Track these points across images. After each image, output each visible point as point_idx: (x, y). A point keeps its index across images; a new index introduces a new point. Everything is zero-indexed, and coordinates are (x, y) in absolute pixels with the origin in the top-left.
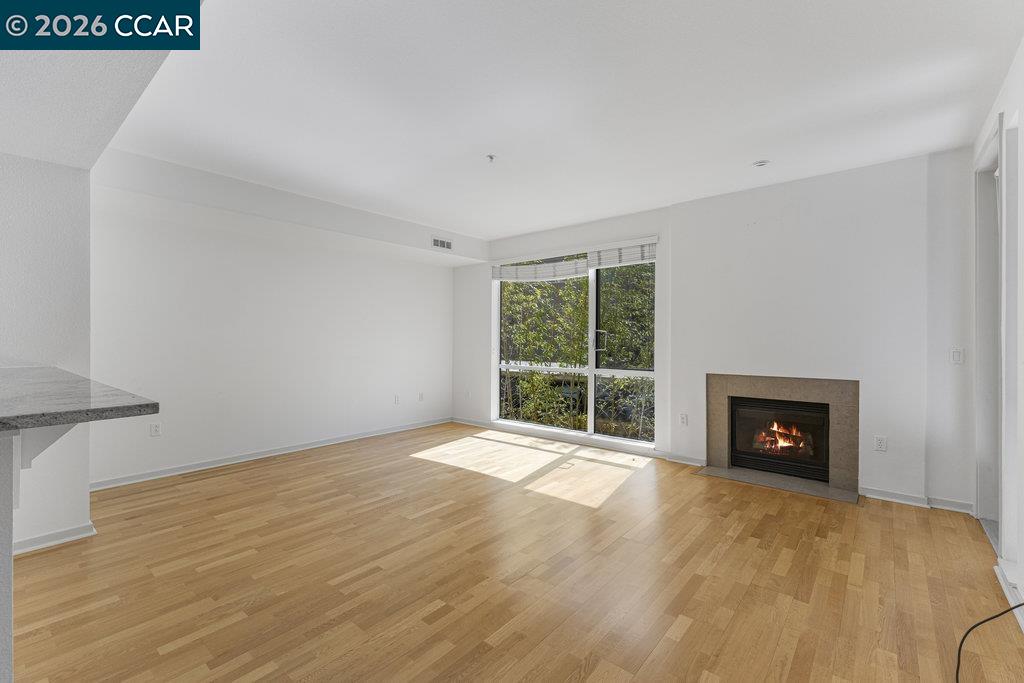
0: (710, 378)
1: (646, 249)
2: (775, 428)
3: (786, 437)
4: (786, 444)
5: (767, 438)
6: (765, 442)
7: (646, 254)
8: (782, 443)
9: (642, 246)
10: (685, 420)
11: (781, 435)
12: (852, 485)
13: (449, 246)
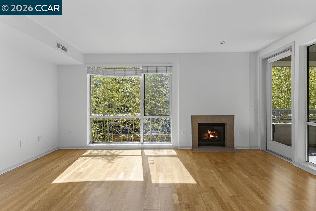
0: (193, 117)
1: (168, 68)
2: (209, 132)
3: (212, 134)
4: (212, 136)
5: (207, 135)
6: (206, 136)
7: (168, 70)
8: (211, 136)
9: (166, 67)
10: (184, 133)
11: (210, 133)
12: (233, 146)
13: (66, 50)
